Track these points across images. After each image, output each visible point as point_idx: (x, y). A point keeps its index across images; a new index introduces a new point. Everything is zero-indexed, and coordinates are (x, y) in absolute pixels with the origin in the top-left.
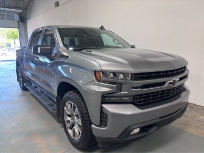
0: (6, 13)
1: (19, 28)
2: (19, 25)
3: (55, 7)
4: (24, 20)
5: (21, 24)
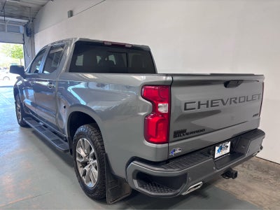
0: (7, 24)
1: (24, 44)
2: (24, 40)
3: (69, 17)
4: (31, 33)
5: (27, 38)
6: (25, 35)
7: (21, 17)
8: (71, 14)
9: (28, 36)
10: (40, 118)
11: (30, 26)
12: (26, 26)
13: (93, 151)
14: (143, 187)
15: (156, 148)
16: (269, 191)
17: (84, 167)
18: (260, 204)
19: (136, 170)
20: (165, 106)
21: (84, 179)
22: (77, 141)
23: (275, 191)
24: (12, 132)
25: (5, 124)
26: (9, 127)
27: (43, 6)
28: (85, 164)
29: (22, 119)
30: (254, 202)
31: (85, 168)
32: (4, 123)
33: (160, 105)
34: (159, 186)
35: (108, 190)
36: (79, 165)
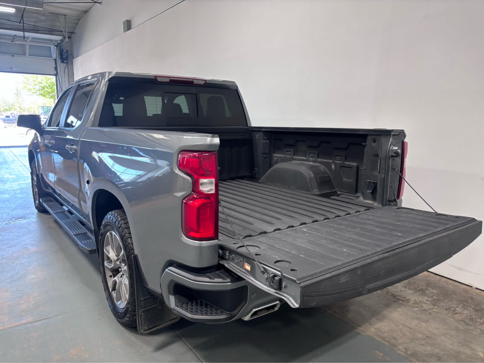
0: (28, 43)
1: (56, 75)
2: (56, 69)
3: (125, 31)
4: (67, 58)
5: (61, 66)
6: (59, 61)
7: (51, 31)
8: (128, 25)
9: (63, 62)
10: (64, 199)
11: (66, 46)
12: (59, 45)
13: (123, 252)
14: (181, 307)
15: (200, 248)
16: (415, 322)
17: (115, 276)
18: (393, 341)
19: (172, 281)
20: (211, 183)
21: (114, 294)
22: (104, 235)
23: (426, 321)
24: (23, 221)
25: (16, 208)
26: (20, 212)
27: (86, 12)
28: (116, 271)
29: (39, 201)
30: (384, 338)
31: (116, 278)
32: (13, 206)
33: (203, 181)
34: (206, 305)
35: (140, 312)
36: (109, 273)
